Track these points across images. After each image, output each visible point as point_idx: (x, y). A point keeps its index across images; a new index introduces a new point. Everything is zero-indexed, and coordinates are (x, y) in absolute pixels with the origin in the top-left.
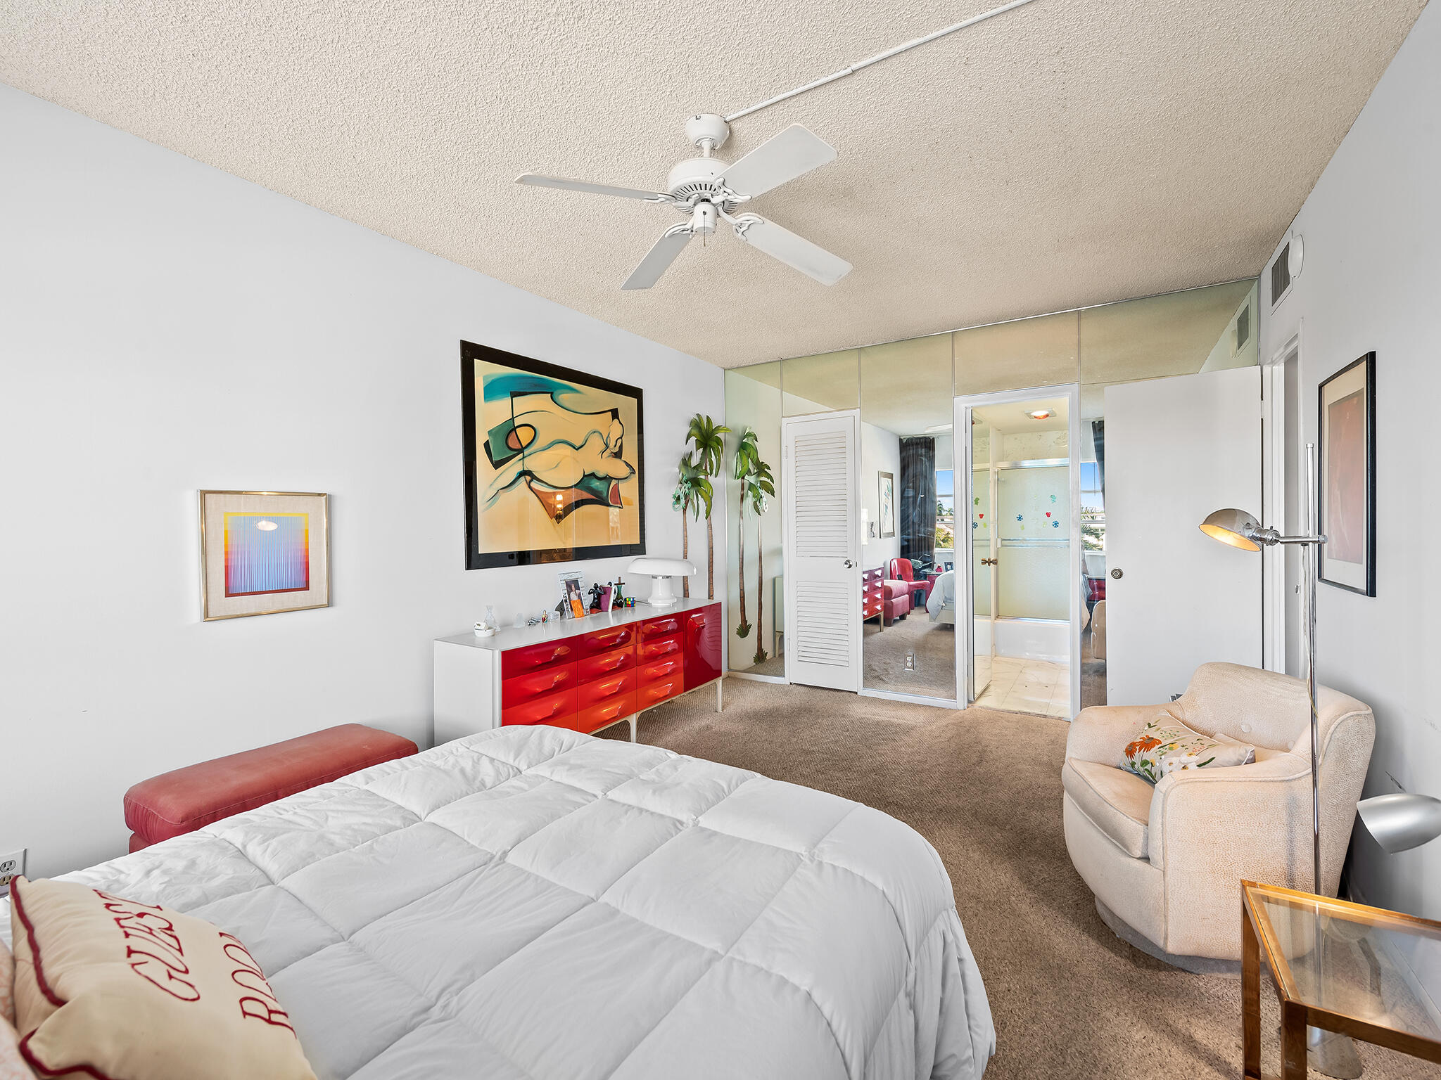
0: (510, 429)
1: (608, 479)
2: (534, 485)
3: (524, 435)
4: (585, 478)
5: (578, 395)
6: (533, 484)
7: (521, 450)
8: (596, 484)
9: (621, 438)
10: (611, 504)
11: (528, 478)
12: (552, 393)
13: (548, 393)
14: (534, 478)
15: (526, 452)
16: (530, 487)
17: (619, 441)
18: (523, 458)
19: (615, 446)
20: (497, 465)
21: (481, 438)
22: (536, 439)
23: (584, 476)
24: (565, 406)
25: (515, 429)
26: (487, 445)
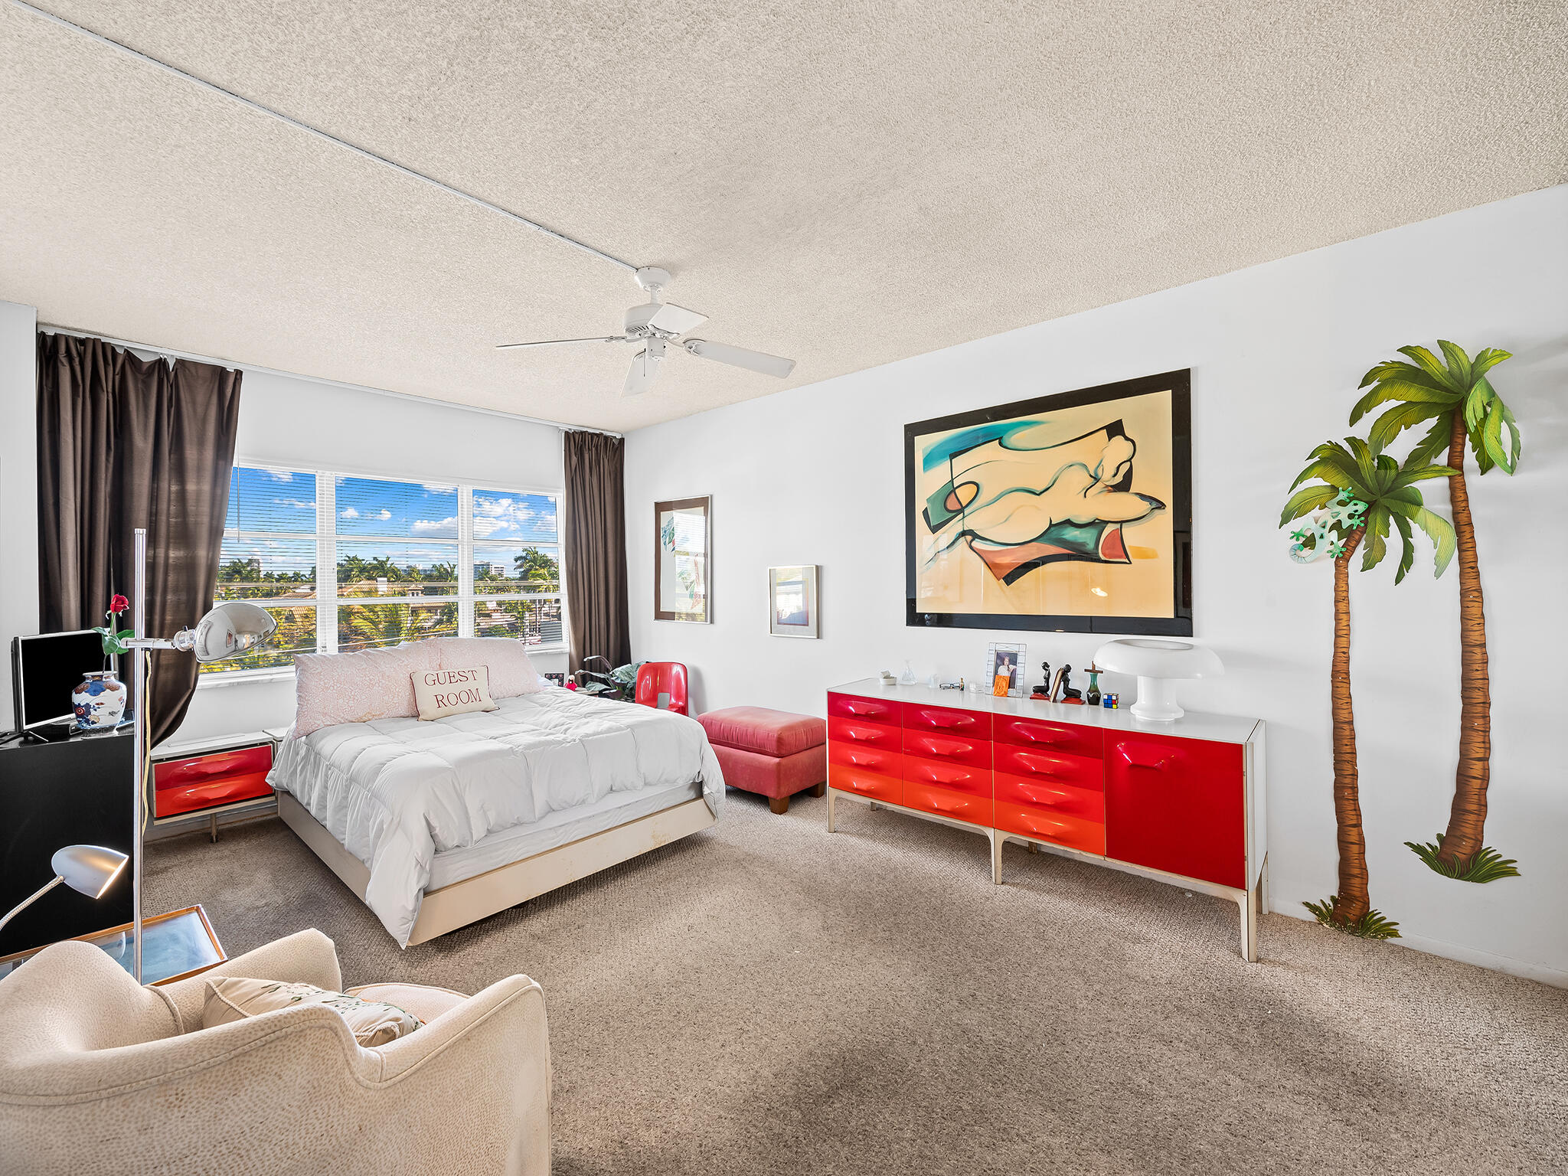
0: (951, 490)
1: (1098, 524)
2: (977, 544)
3: (964, 494)
4: (1052, 529)
5: (1042, 426)
6: (974, 544)
7: (961, 510)
8: (1071, 534)
9: (1130, 460)
10: (1103, 558)
11: (969, 538)
12: (1000, 439)
13: (996, 439)
14: (975, 536)
15: (967, 511)
16: (971, 548)
17: (1126, 466)
18: (964, 517)
19: (1115, 475)
20: (934, 529)
21: (920, 505)
22: (979, 494)
23: (1051, 525)
24: (1019, 448)
25: (954, 490)
26: (925, 512)
